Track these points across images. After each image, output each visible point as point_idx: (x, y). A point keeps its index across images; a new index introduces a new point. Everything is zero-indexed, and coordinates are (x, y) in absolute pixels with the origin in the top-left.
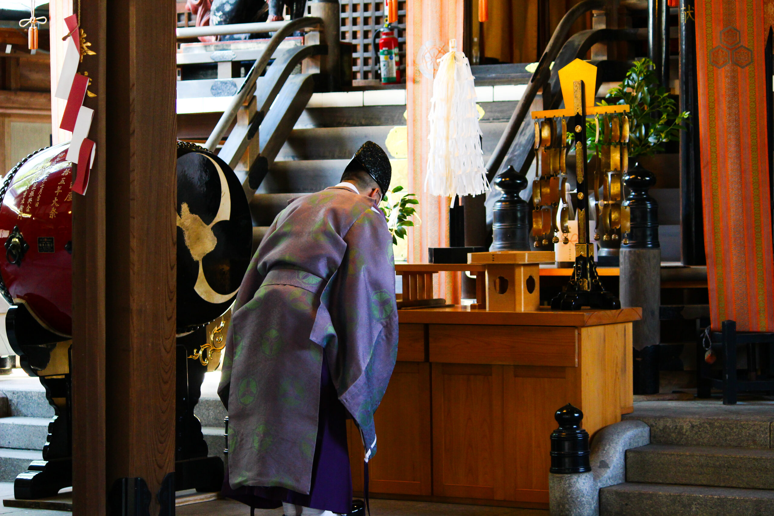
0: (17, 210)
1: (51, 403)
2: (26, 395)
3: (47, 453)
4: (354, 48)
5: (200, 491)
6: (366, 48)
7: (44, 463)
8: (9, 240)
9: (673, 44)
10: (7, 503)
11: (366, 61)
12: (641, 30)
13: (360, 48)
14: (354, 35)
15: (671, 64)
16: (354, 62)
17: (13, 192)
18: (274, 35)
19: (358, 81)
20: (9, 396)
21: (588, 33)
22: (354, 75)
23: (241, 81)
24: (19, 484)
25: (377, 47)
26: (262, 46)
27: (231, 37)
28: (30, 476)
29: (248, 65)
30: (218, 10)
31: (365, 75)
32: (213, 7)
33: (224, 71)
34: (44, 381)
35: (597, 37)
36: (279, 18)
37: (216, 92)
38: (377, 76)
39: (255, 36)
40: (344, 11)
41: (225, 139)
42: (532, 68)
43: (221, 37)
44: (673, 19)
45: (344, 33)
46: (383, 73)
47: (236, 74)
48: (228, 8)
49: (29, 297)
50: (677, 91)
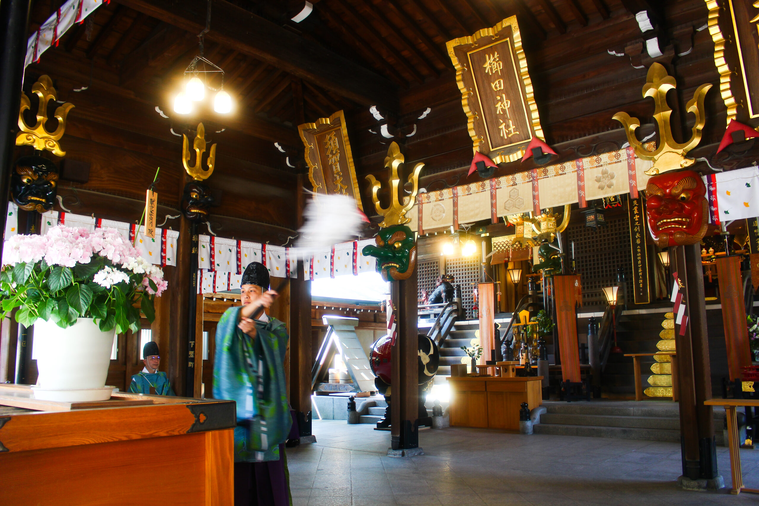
0: (377, 352)
1: (387, 402)
2: (380, 401)
3: (385, 416)
4: (466, 310)
5: (426, 426)
7: (384, 418)
8: (375, 359)
9: (550, 306)
10: (375, 429)
11: (469, 313)
12: (542, 303)
13: (468, 310)
14: (466, 306)
15: (550, 311)
16: (466, 313)
17: (376, 347)
18: (445, 306)
19: (468, 318)
20: (376, 401)
21: (528, 304)
22: (466, 317)
23: (436, 319)
24: (378, 424)
25: (472, 309)
26: (441, 310)
27: (434, 307)
28: (381, 422)
29: (438, 314)
30: (430, 300)
32: (429, 300)
33: (432, 316)
34: (385, 397)
35: (530, 305)
36: (446, 302)
37: (430, 322)
39: (440, 307)
40: (463, 300)
41: (432, 334)
42: (513, 314)
43: (431, 307)
44: (550, 300)
45: (463, 306)
46: (474, 316)
47: (435, 317)
48: (433, 300)
49: (381, 374)
50: (552, 319)
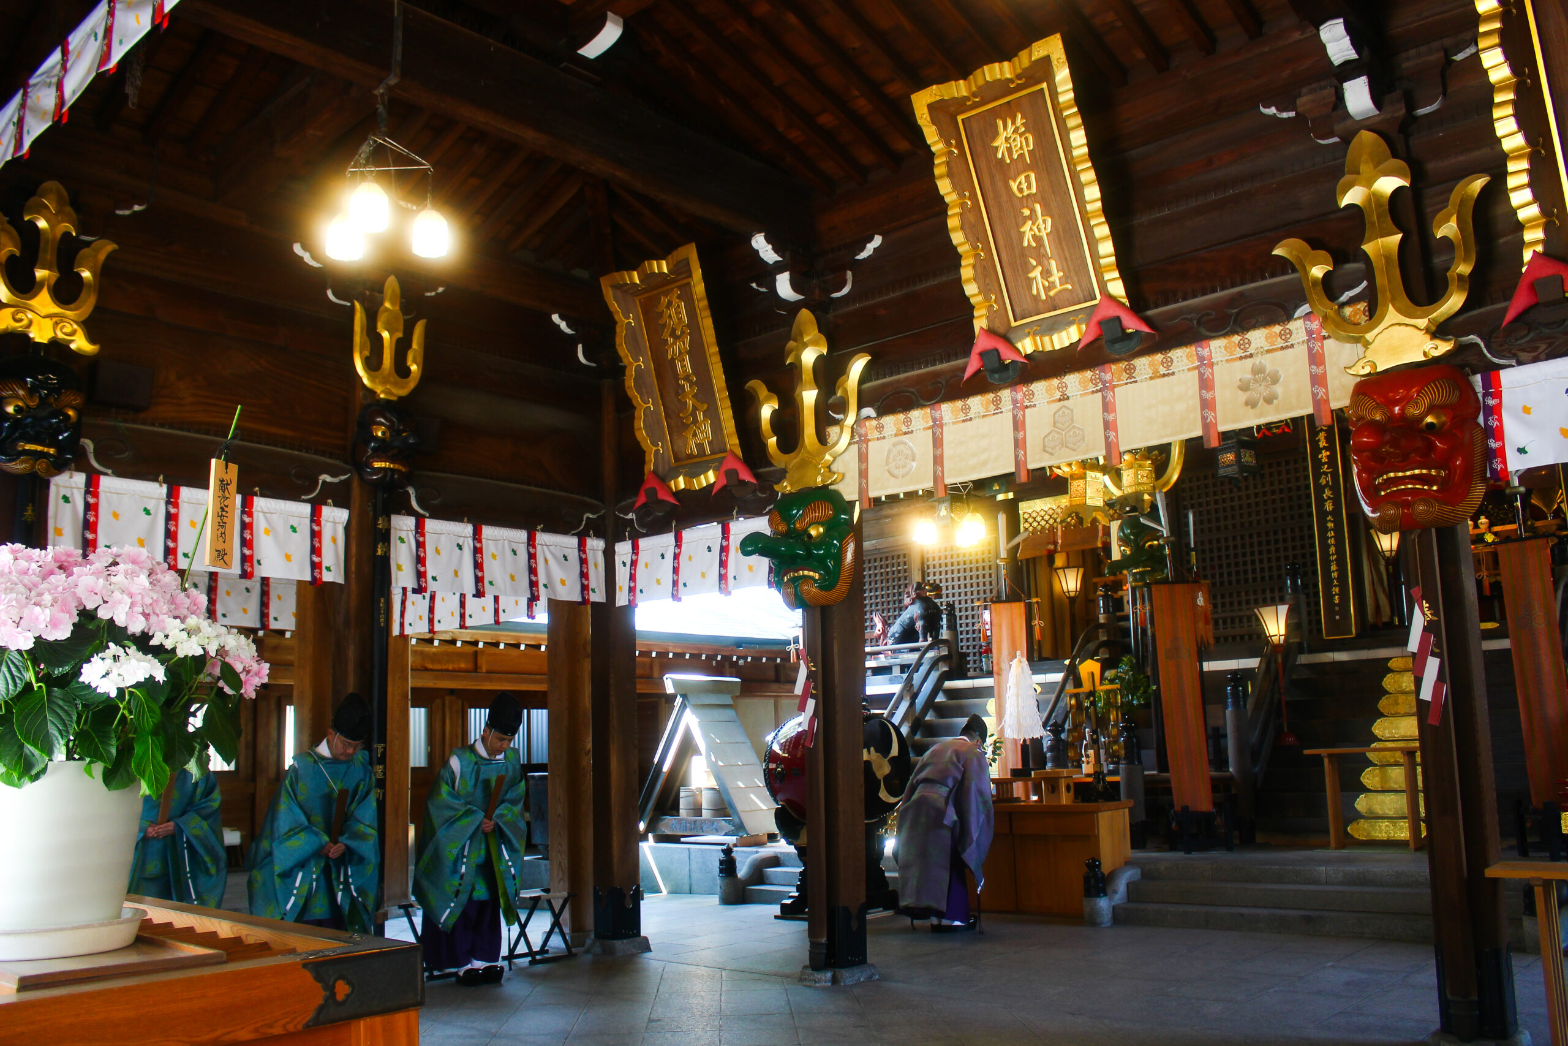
0: (780, 752)
1: (801, 860)
2: (788, 854)
3: (799, 888)
4: (968, 655)
5: (885, 909)
6: (974, 655)
7: (796, 894)
8: (776, 769)
9: (1145, 645)
10: (776, 917)
11: (975, 662)
12: (1127, 640)
13: (971, 655)
14: (968, 647)
15: (1145, 658)
16: (968, 662)
17: (778, 742)
18: (923, 649)
19: (971, 673)
20: (779, 855)
21: (1096, 643)
22: (969, 670)
23: (905, 676)
24: (783, 906)
25: (981, 653)
26: (915, 656)
27: (899, 651)
28: (789, 902)
29: (909, 666)
30: (891, 636)
31: (975, 670)
32: (889, 635)
33: (896, 671)
34: (796, 848)
35: (1103, 644)
36: (925, 640)
37: (892, 682)
38: (982, 670)
39: (912, 650)
40: (961, 634)
41: (897, 708)
42: (1067, 662)
44: (1144, 631)
45: (962, 647)
46: (984, 668)
47: (902, 672)
48: (897, 635)
49: (787, 801)
50: (1149, 673)
